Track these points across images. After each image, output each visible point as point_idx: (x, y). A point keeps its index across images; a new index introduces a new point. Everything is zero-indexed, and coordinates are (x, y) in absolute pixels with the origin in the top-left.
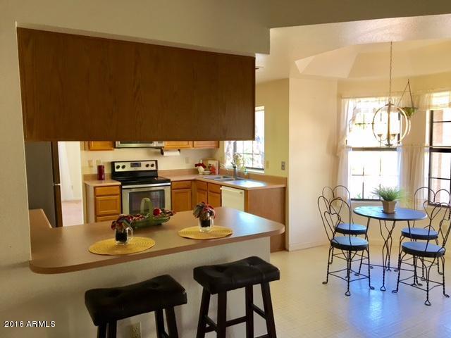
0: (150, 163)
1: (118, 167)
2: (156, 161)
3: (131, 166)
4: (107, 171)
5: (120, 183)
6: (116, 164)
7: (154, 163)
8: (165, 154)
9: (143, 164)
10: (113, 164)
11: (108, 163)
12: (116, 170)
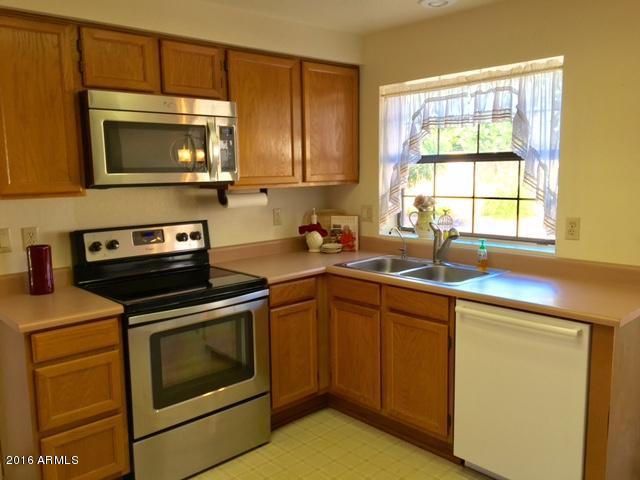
0: (188, 229)
1: (96, 247)
2: (205, 223)
3: (137, 243)
4: (60, 261)
5: (118, 309)
6: (89, 239)
7: (199, 228)
8: (232, 202)
9: (170, 233)
10: (76, 238)
11: (61, 235)
12: (91, 257)
